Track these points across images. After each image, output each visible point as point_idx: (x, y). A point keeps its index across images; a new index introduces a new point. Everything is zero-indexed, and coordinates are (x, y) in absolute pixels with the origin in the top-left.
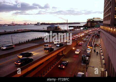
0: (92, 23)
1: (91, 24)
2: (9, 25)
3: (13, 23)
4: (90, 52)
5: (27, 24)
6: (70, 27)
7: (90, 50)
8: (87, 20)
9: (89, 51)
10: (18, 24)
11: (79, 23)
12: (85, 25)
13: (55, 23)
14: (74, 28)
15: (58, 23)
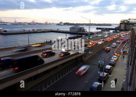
0: (127, 25)
1: (125, 27)
2: (29, 24)
3: (33, 22)
4: (116, 60)
5: (49, 23)
6: (97, 29)
7: (116, 58)
8: (121, 21)
9: (114, 59)
10: (39, 23)
11: (110, 25)
12: (117, 27)
13: (80, 24)
14: (102, 31)
15: (84, 24)
